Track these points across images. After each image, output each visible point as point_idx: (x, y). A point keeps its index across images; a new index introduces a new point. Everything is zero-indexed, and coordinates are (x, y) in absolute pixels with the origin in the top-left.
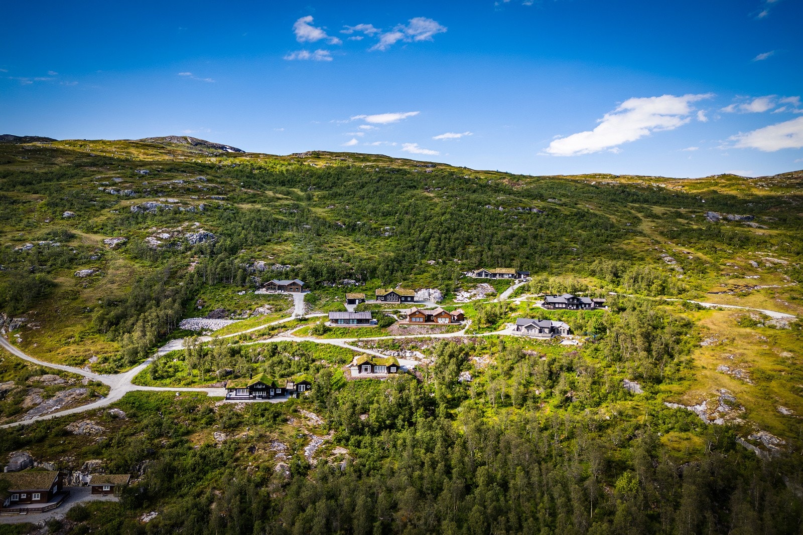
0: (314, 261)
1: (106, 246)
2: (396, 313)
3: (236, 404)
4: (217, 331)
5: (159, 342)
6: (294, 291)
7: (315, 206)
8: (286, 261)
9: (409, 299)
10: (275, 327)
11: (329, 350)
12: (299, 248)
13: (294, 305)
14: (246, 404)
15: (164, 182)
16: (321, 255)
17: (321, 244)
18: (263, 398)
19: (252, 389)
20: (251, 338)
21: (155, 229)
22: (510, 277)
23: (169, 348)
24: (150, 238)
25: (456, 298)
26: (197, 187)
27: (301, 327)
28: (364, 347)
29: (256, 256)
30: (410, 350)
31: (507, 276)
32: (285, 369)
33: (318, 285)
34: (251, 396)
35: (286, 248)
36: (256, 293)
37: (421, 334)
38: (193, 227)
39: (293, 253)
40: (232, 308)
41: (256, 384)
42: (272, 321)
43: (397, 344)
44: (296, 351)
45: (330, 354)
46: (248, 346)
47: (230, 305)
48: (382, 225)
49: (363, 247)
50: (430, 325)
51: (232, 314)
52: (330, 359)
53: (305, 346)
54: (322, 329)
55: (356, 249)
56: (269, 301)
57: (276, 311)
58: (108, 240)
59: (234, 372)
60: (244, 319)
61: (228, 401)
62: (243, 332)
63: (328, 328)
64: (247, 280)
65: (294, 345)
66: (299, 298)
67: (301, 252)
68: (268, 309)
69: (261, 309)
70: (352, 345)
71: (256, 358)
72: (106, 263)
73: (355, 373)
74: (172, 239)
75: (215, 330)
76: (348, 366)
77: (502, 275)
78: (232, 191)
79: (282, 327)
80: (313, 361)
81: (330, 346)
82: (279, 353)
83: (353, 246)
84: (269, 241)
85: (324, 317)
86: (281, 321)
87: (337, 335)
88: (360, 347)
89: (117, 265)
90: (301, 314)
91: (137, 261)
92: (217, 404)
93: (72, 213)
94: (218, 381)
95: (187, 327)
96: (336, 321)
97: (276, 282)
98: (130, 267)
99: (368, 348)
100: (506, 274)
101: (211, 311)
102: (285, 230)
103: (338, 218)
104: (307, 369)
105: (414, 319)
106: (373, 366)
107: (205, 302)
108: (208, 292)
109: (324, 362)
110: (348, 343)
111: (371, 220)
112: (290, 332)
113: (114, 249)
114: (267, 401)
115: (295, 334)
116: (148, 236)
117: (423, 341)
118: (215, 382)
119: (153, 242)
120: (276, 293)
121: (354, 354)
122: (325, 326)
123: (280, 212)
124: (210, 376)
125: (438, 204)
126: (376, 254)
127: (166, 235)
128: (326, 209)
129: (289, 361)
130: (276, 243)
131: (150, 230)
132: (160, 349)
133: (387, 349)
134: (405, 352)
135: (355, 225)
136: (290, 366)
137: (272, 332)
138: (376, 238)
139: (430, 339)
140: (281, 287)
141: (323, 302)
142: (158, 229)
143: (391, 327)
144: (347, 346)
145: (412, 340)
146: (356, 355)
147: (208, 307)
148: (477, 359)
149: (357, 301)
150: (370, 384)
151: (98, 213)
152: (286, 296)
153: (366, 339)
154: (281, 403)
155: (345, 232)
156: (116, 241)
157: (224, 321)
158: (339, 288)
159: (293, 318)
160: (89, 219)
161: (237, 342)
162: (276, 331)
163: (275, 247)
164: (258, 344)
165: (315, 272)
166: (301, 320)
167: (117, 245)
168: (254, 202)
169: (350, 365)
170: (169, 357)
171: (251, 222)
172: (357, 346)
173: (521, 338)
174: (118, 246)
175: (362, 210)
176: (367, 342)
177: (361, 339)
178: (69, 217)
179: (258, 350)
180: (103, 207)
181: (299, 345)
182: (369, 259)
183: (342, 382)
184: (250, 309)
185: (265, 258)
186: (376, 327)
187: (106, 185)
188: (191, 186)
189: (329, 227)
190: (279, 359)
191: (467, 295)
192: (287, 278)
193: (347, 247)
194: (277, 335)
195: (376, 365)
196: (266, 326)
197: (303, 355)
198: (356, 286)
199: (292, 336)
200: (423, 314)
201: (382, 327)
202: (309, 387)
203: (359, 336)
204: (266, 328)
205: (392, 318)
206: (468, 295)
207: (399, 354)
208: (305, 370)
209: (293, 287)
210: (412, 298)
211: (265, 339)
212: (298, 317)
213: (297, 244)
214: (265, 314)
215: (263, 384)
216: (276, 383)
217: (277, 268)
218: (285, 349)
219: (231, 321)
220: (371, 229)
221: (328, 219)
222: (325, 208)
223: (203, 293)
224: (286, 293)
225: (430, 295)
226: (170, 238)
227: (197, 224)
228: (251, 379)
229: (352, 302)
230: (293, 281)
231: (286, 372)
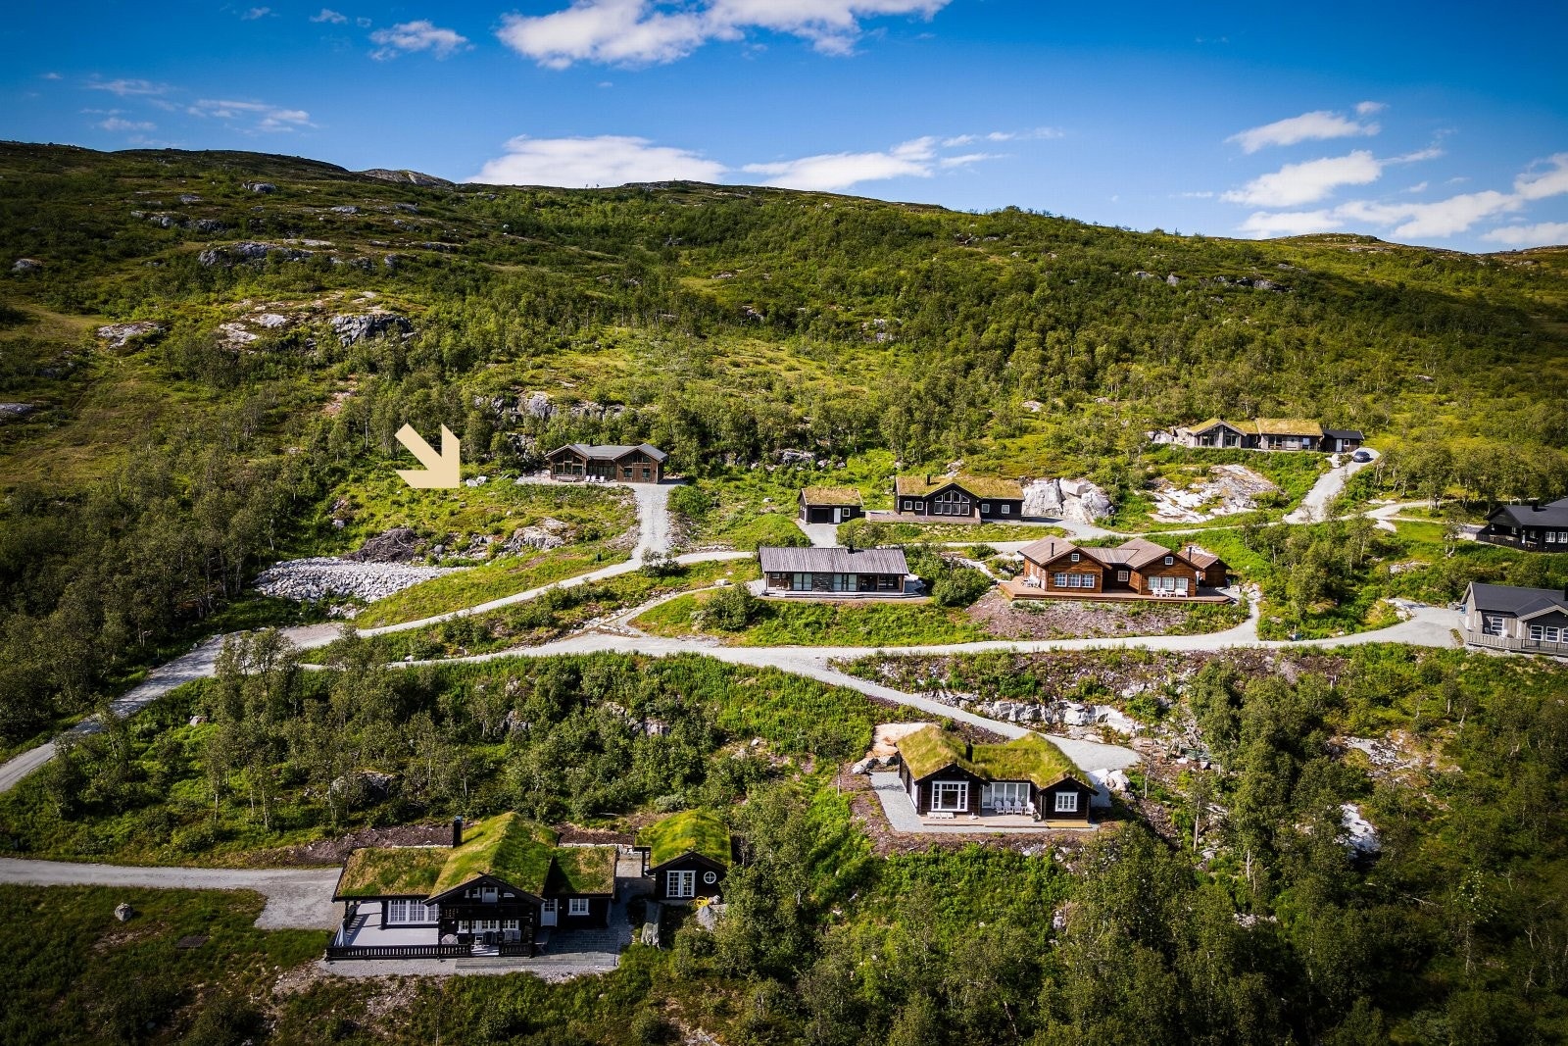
0: (693, 395)
1: (102, 343)
2: (983, 553)
3: (373, 988)
4: (377, 604)
5: (166, 642)
6: (637, 479)
7: (685, 273)
8: (613, 396)
9: (1006, 509)
10: (574, 595)
11: (775, 697)
12: (649, 363)
13: (637, 522)
14: (424, 985)
15: (306, 210)
16: (709, 383)
17: (708, 356)
18: (507, 948)
19: (457, 908)
20: (486, 637)
21: (247, 303)
22: (1305, 447)
23: (194, 667)
24: (230, 327)
25: (1155, 510)
26: (391, 223)
27: (665, 599)
28: (902, 684)
29: (527, 380)
30: (1080, 699)
31: (1296, 444)
32: (610, 775)
33: (711, 463)
34: (450, 939)
35: (611, 363)
36: (521, 481)
37: (1098, 633)
38: (355, 302)
39: (631, 375)
40: (440, 528)
41: (473, 886)
42: (567, 574)
43: (1028, 674)
44: (651, 697)
45: (783, 713)
46: (472, 671)
47: (434, 517)
48: (866, 315)
49: (822, 368)
50: (1126, 601)
51: (438, 548)
52: (783, 735)
53: (683, 672)
54: (741, 609)
55: (804, 370)
56: (559, 506)
57: (581, 539)
58: (107, 329)
59: (398, 789)
60: (474, 564)
61: (342, 967)
62: (460, 613)
63: (763, 602)
64: (494, 445)
65: (644, 668)
66: (652, 500)
67: (654, 373)
68: (554, 532)
69: (531, 534)
70: (858, 674)
71: (495, 723)
72: (84, 389)
73: (901, 812)
74: (293, 330)
75: (374, 599)
76: (857, 768)
77: (1276, 439)
78: (480, 236)
79: (598, 598)
80: (720, 739)
81: (775, 678)
82: (584, 701)
83: (793, 362)
84: (565, 345)
85: (740, 562)
86: (596, 576)
87: (795, 631)
88: (890, 684)
89: (117, 394)
90: (664, 552)
91: (178, 384)
92: (288, 983)
93: (36, 262)
94: (328, 834)
95: (282, 588)
96: (786, 579)
97: (583, 449)
98: (151, 401)
99: (919, 689)
100: (1293, 438)
101: (370, 535)
102: (611, 323)
103: (748, 297)
104: (696, 777)
105: (1062, 580)
106: (977, 784)
107: (358, 506)
108: (372, 476)
109: (761, 747)
110: (844, 667)
111: (833, 303)
112: (626, 615)
113: (122, 352)
114: (521, 965)
115: (644, 625)
116: (226, 321)
117: (1123, 663)
118: (315, 833)
119: (237, 334)
120: (583, 484)
121: (878, 713)
122: (749, 597)
123: (597, 282)
124: (304, 801)
125: (1002, 268)
126: (862, 383)
127: (275, 319)
128: (714, 280)
129: (622, 742)
130: (584, 352)
131: (235, 307)
132: (156, 674)
133: (990, 694)
134: (1062, 707)
135: (794, 315)
136: (627, 760)
137: (565, 616)
138: (853, 347)
139: (1149, 658)
140: (597, 466)
141: (729, 511)
142: (256, 303)
143: (979, 604)
144: (838, 679)
145: (1079, 661)
146: (883, 720)
147: (363, 521)
148: (1366, 745)
149: (837, 513)
150: (981, 873)
151: (111, 266)
152: (611, 491)
153: (905, 651)
154: (587, 981)
155: (769, 331)
156: (129, 332)
157: (406, 571)
158: (769, 474)
159: (636, 564)
160: (80, 277)
161: (437, 651)
162: (578, 611)
163: (582, 360)
164: (511, 660)
165: (698, 427)
166: (663, 573)
167: (133, 341)
168: (534, 262)
169: (865, 762)
170: (176, 707)
171: (519, 297)
172: (878, 678)
173: (1516, 661)
174: (136, 344)
175: (806, 281)
176: (913, 662)
177: (888, 651)
178: (26, 274)
179: (509, 687)
180: (129, 254)
181: (659, 671)
182: (847, 395)
183: (856, 861)
184: (498, 532)
185: (549, 384)
186: (930, 606)
187: (154, 208)
188: (374, 220)
189: (725, 317)
190: (583, 732)
191: (1187, 499)
192: (615, 439)
193: (781, 367)
194: (580, 625)
195: (990, 779)
196: (543, 590)
197: (678, 712)
198: (818, 468)
199: (633, 631)
200: (1096, 562)
201: (952, 604)
202: (710, 879)
203: (875, 639)
204: (541, 599)
205: (974, 574)
206: (1193, 499)
207: (1037, 714)
208: (687, 780)
209: (633, 466)
210: (1016, 505)
211: (538, 642)
212: (654, 563)
213: (641, 354)
214: (546, 550)
215: (504, 887)
216: (566, 869)
217: (587, 412)
218: (608, 687)
219: (433, 571)
220: (838, 325)
221: (720, 300)
222: (709, 277)
223: (356, 480)
224: (614, 484)
225: (1062, 499)
226: (286, 327)
227: (370, 295)
228: (457, 842)
229: (820, 514)
230: (632, 448)
231: (611, 789)
